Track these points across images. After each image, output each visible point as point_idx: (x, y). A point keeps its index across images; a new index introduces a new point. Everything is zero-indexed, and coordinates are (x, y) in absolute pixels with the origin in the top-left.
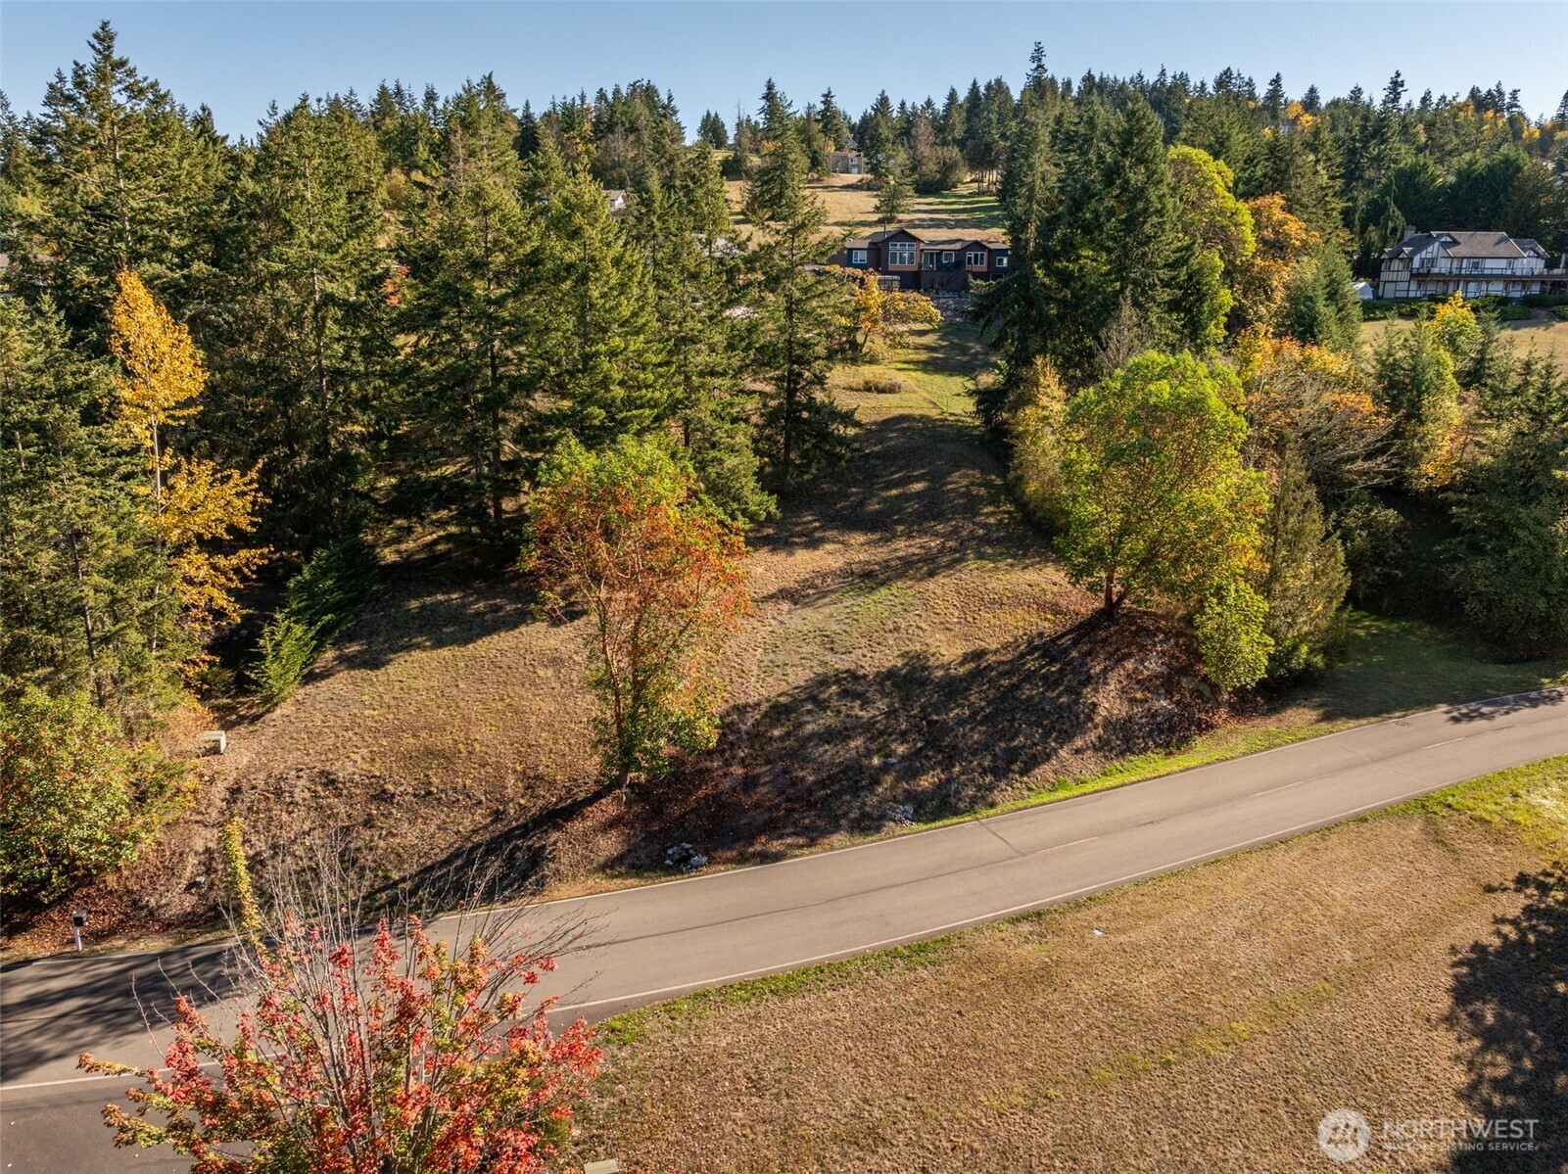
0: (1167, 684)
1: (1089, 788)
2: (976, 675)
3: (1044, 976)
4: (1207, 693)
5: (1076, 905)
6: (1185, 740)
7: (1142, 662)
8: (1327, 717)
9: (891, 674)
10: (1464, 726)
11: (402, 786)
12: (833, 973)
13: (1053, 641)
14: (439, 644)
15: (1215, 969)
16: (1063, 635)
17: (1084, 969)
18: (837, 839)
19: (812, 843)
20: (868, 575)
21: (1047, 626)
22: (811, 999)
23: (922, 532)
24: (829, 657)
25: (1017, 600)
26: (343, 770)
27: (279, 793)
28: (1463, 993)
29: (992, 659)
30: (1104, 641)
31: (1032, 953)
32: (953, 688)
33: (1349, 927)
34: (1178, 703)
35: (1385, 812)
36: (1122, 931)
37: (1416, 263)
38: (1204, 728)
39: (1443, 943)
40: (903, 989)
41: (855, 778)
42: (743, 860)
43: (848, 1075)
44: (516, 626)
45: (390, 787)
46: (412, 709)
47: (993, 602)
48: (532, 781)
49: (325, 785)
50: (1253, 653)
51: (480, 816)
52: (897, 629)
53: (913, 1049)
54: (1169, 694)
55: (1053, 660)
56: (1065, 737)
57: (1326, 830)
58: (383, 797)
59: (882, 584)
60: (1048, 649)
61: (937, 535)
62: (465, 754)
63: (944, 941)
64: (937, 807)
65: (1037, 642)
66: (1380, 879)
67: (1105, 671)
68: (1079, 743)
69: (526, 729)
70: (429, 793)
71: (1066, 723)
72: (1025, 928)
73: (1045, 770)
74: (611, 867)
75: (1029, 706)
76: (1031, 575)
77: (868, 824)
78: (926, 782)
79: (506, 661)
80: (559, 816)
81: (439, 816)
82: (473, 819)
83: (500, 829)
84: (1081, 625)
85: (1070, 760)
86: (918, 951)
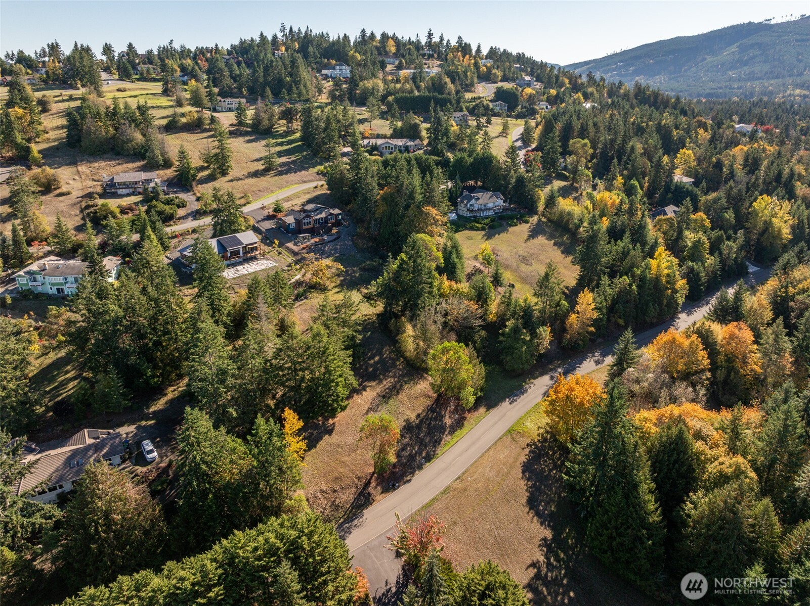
0: (456, 411)
1: (452, 443)
2: (421, 421)
3: (465, 489)
4: (463, 410)
5: (463, 474)
6: (463, 424)
7: (450, 407)
8: (488, 410)
9: (405, 427)
10: (513, 405)
11: (337, 487)
13: (432, 406)
15: (488, 479)
17: (470, 486)
18: (417, 472)
19: (413, 476)
20: (384, 397)
21: (429, 403)
22: (435, 505)
23: (389, 377)
25: (419, 396)
26: (324, 488)
27: (316, 497)
28: (523, 472)
29: (422, 416)
30: (442, 404)
31: (461, 486)
32: (419, 427)
33: (504, 464)
34: (459, 415)
35: (504, 435)
36: (473, 476)
37: (468, 206)
38: (465, 418)
39: (518, 463)
41: (412, 457)
42: (405, 483)
44: (322, 438)
45: (335, 489)
46: (322, 469)
47: (415, 398)
48: (359, 478)
49: (323, 492)
50: (472, 399)
52: (400, 413)
53: (453, 508)
54: (457, 414)
55: (434, 412)
56: (443, 433)
57: (496, 443)
58: (335, 491)
59: (389, 398)
60: (431, 409)
61: (391, 377)
62: (342, 476)
63: (448, 488)
64: (428, 459)
65: (429, 408)
66: (507, 452)
67: (445, 413)
68: (446, 433)
69: (349, 466)
70: (343, 487)
71: (442, 429)
72: (458, 481)
73: (443, 442)
74: (382, 493)
75: (435, 427)
76: (419, 386)
77: (420, 467)
78: (424, 454)
79: (328, 449)
80: (368, 484)
81: (347, 492)
82: (353, 490)
83: (359, 491)
84: (436, 400)
85: (446, 438)
86: (445, 491)
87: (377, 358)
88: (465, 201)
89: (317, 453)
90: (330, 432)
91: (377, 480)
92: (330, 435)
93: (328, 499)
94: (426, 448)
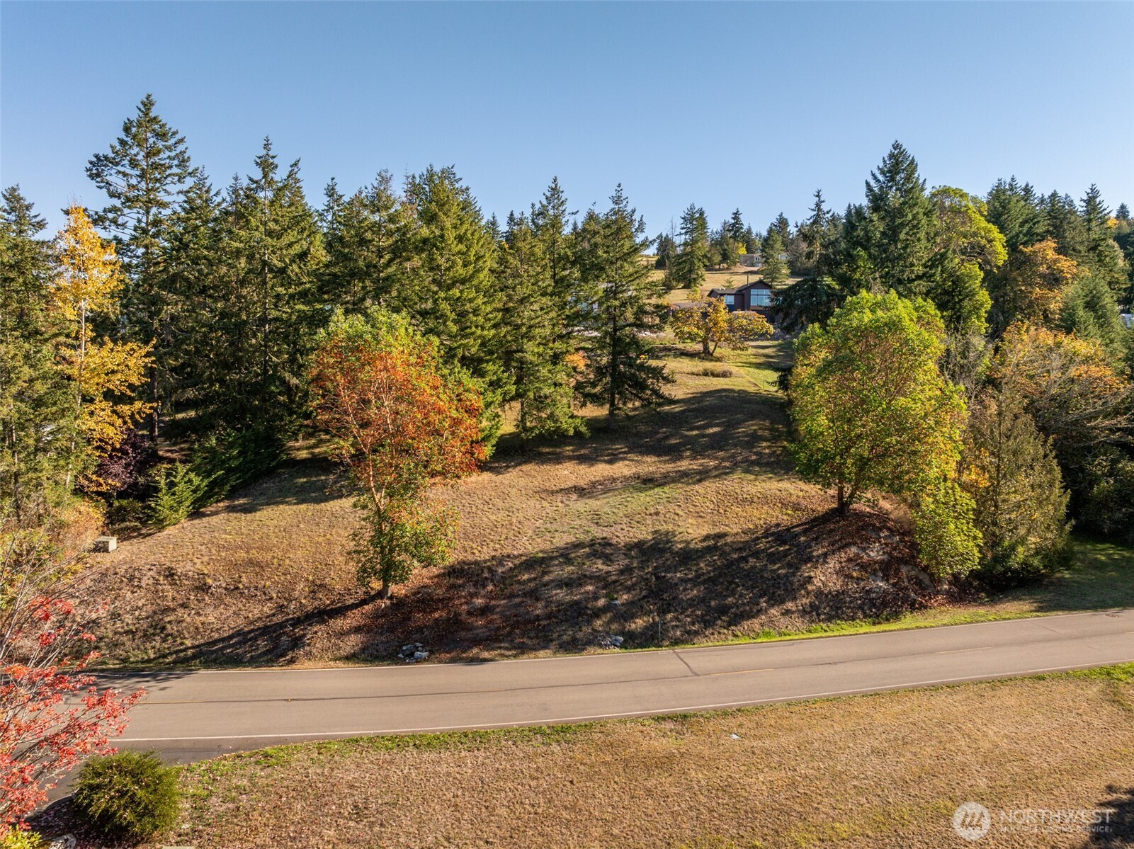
0: (886, 568)
2: (709, 550)
3: (666, 763)
4: (927, 581)
6: (896, 614)
7: (864, 549)
9: (639, 545)
11: (218, 582)
12: (476, 739)
13: (788, 530)
15: (836, 777)
16: (798, 526)
18: (545, 653)
19: (517, 656)
20: (648, 481)
21: (785, 518)
22: (445, 755)
23: (706, 456)
24: (593, 528)
25: (765, 500)
26: (187, 569)
27: (132, 579)
29: (729, 539)
30: (831, 531)
31: (664, 744)
32: (688, 556)
33: (993, 759)
34: (894, 585)
36: (760, 738)
40: (529, 758)
41: (578, 613)
45: (210, 581)
46: (257, 537)
47: (745, 500)
49: (167, 577)
51: (268, 608)
52: (657, 514)
54: (886, 578)
55: (783, 543)
56: (777, 601)
57: (998, 682)
59: (659, 486)
60: (781, 535)
61: (716, 458)
62: (276, 565)
63: (588, 726)
64: (642, 640)
65: (773, 530)
67: (825, 555)
68: (790, 605)
70: (237, 588)
71: (781, 590)
72: (668, 725)
74: (348, 656)
75: (752, 574)
76: (785, 485)
77: (573, 647)
78: (637, 624)
81: (237, 605)
82: (262, 610)
83: (278, 619)
87: (714, 430)
91: (378, 615)
93: (157, 597)
94: (662, 612)
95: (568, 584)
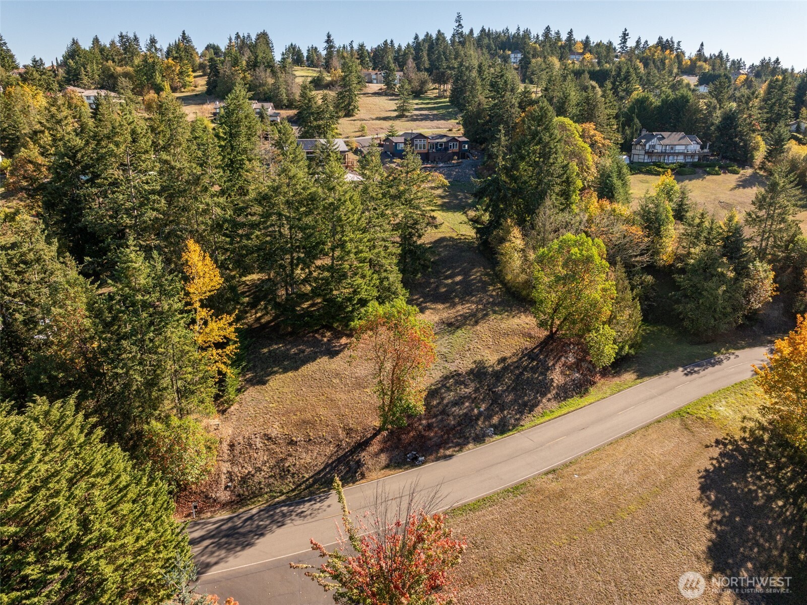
0: (577, 366)
1: (556, 414)
2: (505, 369)
3: (562, 495)
4: (591, 368)
5: (566, 465)
6: (587, 390)
7: (567, 358)
8: (640, 377)
9: (472, 371)
10: (689, 377)
11: (299, 437)
12: (488, 501)
13: (532, 351)
14: (286, 370)
15: (619, 486)
16: (535, 348)
17: (575, 491)
18: (471, 446)
19: (460, 450)
20: (450, 325)
21: (529, 344)
22: (484, 511)
23: (468, 302)
24: (446, 365)
25: (513, 333)
26: (274, 432)
27: (250, 445)
28: (704, 489)
29: (509, 361)
30: (552, 350)
31: (555, 486)
32: (498, 376)
33: (662, 466)
34: (582, 374)
35: (666, 417)
36: (585, 475)
38: (593, 383)
39: (693, 470)
40: (514, 504)
41: (469, 420)
42: (438, 459)
43: (506, 539)
44: (314, 360)
45: (294, 439)
46: (288, 402)
47: (505, 334)
48: (349, 431)
49: (267, 440)
50: (609, 352)
51: (332, 448)
52: (469, 349)
53: (525, 527)
54: (578, 372)
55: (533, 360)
56: (544, 395)
57: (647, 427)
58: (292, 443)
59: (458, 328)
60: (530, 355)
62: (318, 422)
63: (524, 484)
64: (502, 429)
65: (525, 352)
66: (669, 445)
67: (554, 365)
68: (549, 396)
69: (339, 408)
70: (310, 440)
71: (543, 388)
72: (550, 476)
73: (538, 409)
74: (387, 467)
75: (529, 382)
76: (516, 321)
77: (479, 439)
78: (495, 420)
79: (317, 376)
80: (363, 445)
81: (316, 449)
82: (330, 450)
83: (341, 453)
84: (541, 343)
85: (547, 403)
86: (516, 489)
87: (458, 278)
88: (643, 141)
89: (293, 380)
90: (333, 353)
91: (385, 441)
92: (332, 357)
93: (272, 453)
94: (502, 410)
95: (457, 403)
